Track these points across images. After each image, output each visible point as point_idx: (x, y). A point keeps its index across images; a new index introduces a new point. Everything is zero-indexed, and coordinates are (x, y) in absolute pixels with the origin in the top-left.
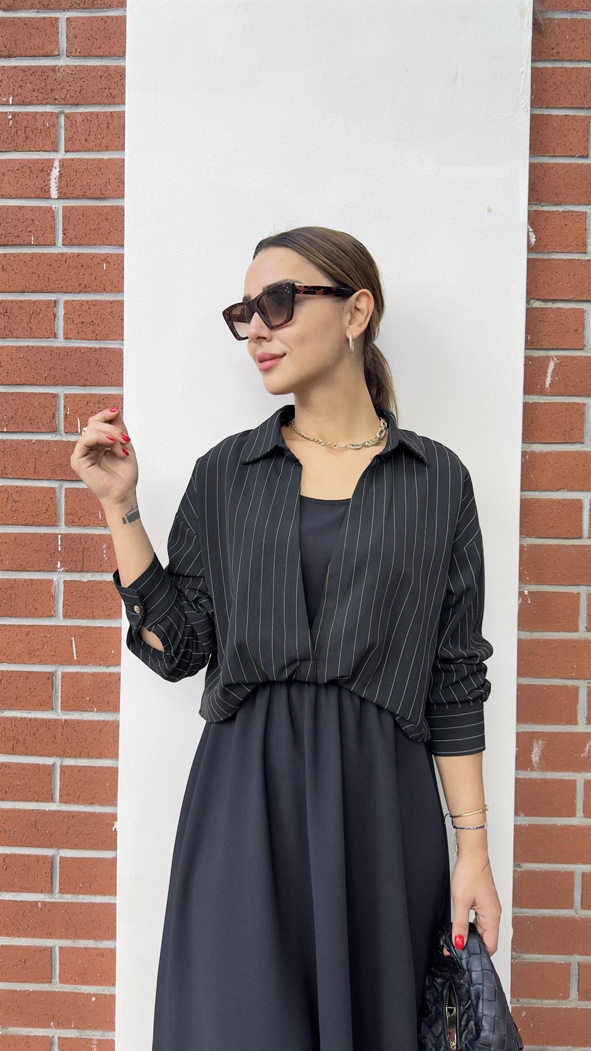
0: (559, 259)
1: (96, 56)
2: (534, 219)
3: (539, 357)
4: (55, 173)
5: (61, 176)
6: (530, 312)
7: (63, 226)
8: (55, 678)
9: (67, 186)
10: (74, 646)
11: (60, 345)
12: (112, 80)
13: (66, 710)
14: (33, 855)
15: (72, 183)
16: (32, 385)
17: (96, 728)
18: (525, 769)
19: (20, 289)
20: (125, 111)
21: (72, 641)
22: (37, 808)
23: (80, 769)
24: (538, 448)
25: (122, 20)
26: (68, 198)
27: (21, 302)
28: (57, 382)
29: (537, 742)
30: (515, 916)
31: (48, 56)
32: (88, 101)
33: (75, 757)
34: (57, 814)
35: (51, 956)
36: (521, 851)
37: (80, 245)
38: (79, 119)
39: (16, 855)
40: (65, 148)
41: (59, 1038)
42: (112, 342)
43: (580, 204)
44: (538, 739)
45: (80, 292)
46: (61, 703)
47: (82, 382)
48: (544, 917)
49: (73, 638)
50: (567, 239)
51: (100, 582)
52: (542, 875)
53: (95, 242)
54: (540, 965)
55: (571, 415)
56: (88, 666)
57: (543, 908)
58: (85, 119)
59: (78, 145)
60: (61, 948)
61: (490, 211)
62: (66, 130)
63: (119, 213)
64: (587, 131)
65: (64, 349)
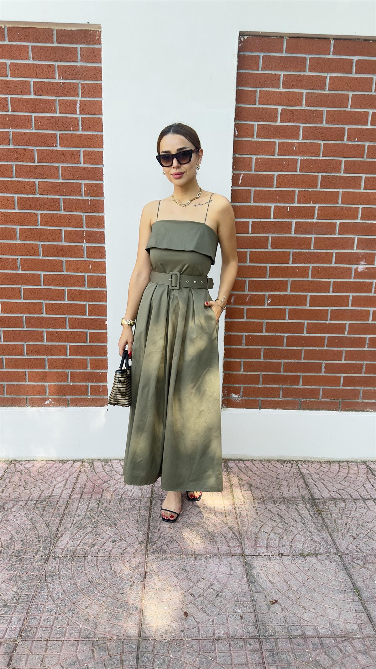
0: (245, 140)
1: (91, 62)
2: (237, 126)
3: (237, 174)
4: (78, 105)
5: (80, 106)
6: (234, 158)
7: (82, 124)
8: (85, 277)
9: (83, 110)
10: (90, 267)
11: (81, 166)
12: (97, 72)
13: (89, 287)
14: (81, 332)
16: (73, 179)
17: (99, 293)
19: (68, 146)
20: (102, 84)
22: (81, 317)
23: (94, 305)
24: (237, 204)
25: (100, 50)
26: (83, 114)
27: (68, 151)
28: (81, 179)
29: (234, 296)
30: (225, 348)
31: (74, 62)
32: (89, 79)
33: (93, 302)
34: (88, 319)
35: (87, 361)
36: (227, 329)
37: (87, 131)
38: (86, 86)
40: (81, 96)
41: (90, 385)
42: (99, 165)
43: (252, 121)
45: (88, 148)
46: (87, 285)
47: (90, 179)
49: (90, 265)
50: (248, 134)
51: (98, 247)
52: (234, 336)
53: (93, 130)
55: (247, 193)
56: (95, 273)
57: (234, 346)
58: (88, 86)
59: (86, 95)
60: (90, 359)
62: (81, 89)
63: (100, 120)
64: (255, 96)
65: (83, 167)
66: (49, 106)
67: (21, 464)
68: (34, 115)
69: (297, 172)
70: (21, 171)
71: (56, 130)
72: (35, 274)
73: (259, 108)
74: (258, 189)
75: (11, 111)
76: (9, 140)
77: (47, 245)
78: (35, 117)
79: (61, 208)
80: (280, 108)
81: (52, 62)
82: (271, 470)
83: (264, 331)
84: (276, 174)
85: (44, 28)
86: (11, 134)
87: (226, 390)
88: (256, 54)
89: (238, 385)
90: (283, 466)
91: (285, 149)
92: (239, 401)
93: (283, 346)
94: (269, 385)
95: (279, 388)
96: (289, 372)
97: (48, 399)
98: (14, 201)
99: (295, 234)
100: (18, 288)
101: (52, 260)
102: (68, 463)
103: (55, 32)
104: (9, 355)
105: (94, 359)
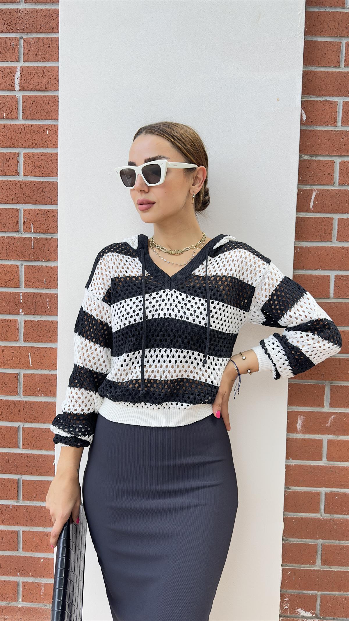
0: (320, 130)
1: (43, 3)
2: (305, 105)
3: (306, 189)
4: (18, 75)
5: (21, 77)
6: (301, 162)
7: (23, 107)
8: (19, 377)
9: (25, 83)
10: (30, 358)
11: (21, 180)
12: (52, 18)
13: (26, 396)
14: (7, 479)
15: (28, 82)
16: (5, 203)
17: (43, 406)
18: (293, 432)
20: (58, 38)
21: (29, 355)
22: (9, 452)
23: (34, 429)
24: (305, 244)
26: (26, 90)
28: (19, 202)
29: (300, 417)
30: (286, 517)
31: (13, 3)
32: (37, 30)
33: (31, 422)
34: (21, 455)
35: (18, 536)
36: (290, 480)
37: (32, 119)
38: (32, 42)
40: (24, 59)
41: (23, 582)
42: (52, 178)
43: (334, 96)
44: (301, 415)
45: (33, 147)
46: (23, 391)
47: (34, 202)
48: (302, 518)
49: (30, 354)
50: (325, 118)
51: (46, 321)
52: (302, 494)
53: (42, 117)
54: (299, 545)
55: (325, 225)
56: (38, 370)
57: (302, 513)
58: (35, 42)
59: (31, 58)
60: (23, 531)
61: (278, 100)
62: (24, 48)
63: (56, 98)
64: (339, 51)
65: (23, 182)
73: (346, 73)
74: (345, 216)
87: (287, 602)
105: (30, 531)
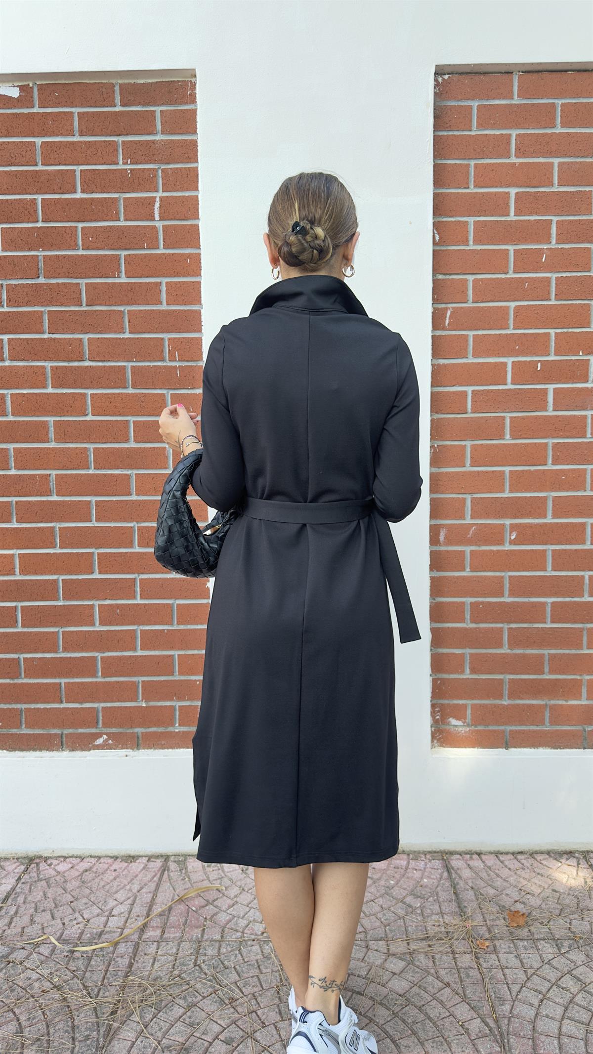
0: (452, 249)
1: (179, 134)
2: (436, 226)
3: (441, 308)
4: (157, 205)
5: (160, 206)
6: (435, 282)
7: (163, 237)
9: (165, 213)
11: (164, 309)
12: (189, 148)
15: (168, 211)
16: (149, 333)
18: (435, 546)
19: (139, 275)
20: (197, 167)
22: (162, 577)
24: (442, 362)
25: (194, 112)
26: (165, 220)
27: (140, 283)
28: (163, 331)
30: (432, 627)
31: (150, 134)
32: (175, 161)
34: (174, 581)
35: (173, 660)
36: (434, 591)
37: (173, 248)
38: (170, 172)
39: (151, 604)
40: (162, 189)
41: (179, 706)
42: (195, 306)
43: (464, 217)
44: (443, 528)
45: (175, 276)
47: (178, 330)
48: (449, 628)
50: (457, 238)
52: (448, 604)
53: (183, 246)
54: (449, 655)
55: (460, 342)
57: (449, 623)
58: (174, 172)
59: (170, 188)
60: (178, 655)
61: (410, 223)
62: (162, 179)
63: (197, 227)
64: (468, 173)
65: (167, 311)
66: (107, 210)
67: (50, 865)
68: (80, 225)
69: (550, 300)
70: (59, 322)
71: (119, 249)
72: (80, 501)
73: (476, 193)
74: (480, 332)
75: (42, 221)
76: (38, 269)
77: (103, 448)
78: (82, 228)
79: (129, 383)
80: (513, 191)
81: (112, 137)
82: (538, 874)
83: (507, 593)
84: (513, 305)
85: (99, 83)
86: (41, 258)
87: (439, 712)
88: (466, 104)
89: (461, 702)
90: (560, 864)
91: (526, 261)
92: (465, 732)
93: (545, 623)
94: (522, 699)
95: (543, 705)
96: (560, 674)
97: (99, 735)
98: (44, 374)
99: (554, 410)
100: (51, 528)
101: (112, 474)
102: (138, 861)
103: (117, 88)
104: (31, 652)
105: (185, 655)
